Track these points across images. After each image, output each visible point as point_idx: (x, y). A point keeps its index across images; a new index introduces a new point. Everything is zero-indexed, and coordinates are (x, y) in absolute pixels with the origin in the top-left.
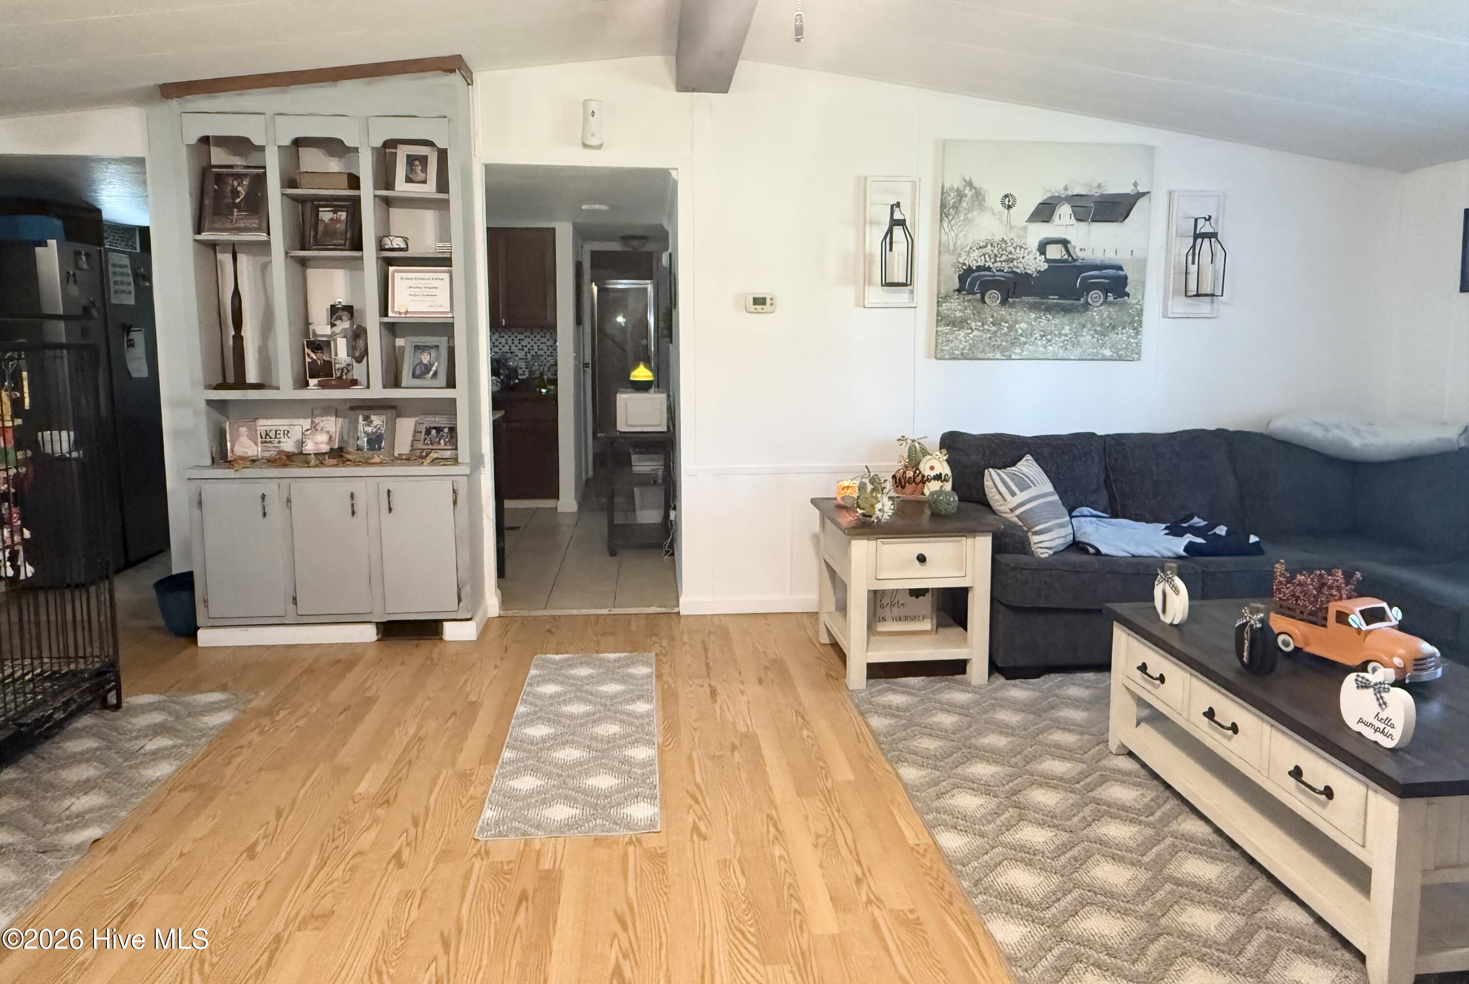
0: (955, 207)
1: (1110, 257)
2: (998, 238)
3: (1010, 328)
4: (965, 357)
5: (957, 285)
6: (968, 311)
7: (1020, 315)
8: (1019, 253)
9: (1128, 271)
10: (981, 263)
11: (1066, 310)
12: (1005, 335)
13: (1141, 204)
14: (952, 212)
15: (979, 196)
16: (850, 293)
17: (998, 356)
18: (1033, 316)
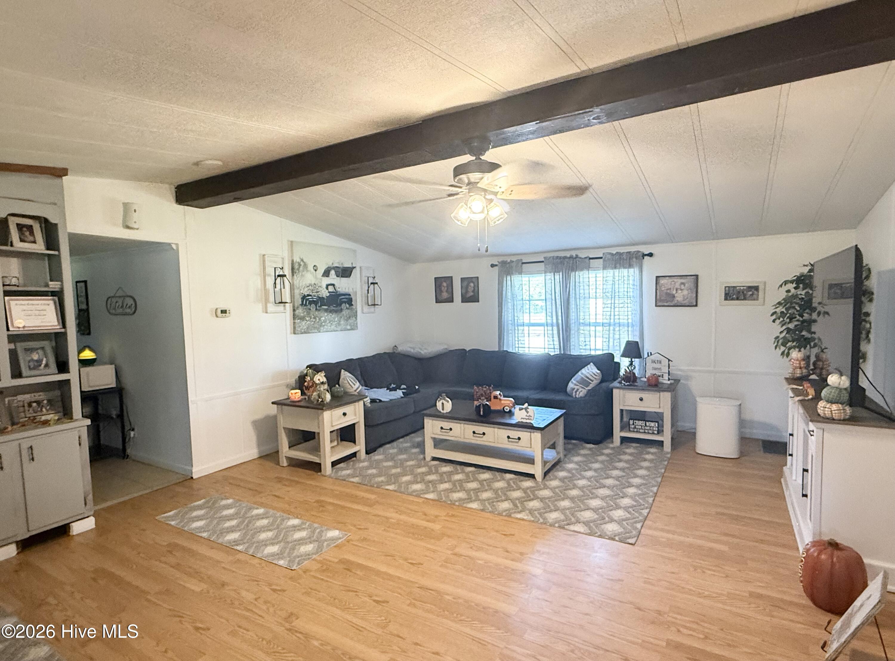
0: (298, 269)
1: (347, 291)
2: (313, 283)
3: (320, 319)
4: (305, 333)
5: (301, 303)
6: (305, 313)
7: (322, 314)
8: (320, 289)
9: (352, 296)
10: (308, 293)
11: (336, 312)
12: (318, 322)
13: (354, 271)
14: (297, 271)
15: (305, 265)
16: (260, 307)
17: (316, 331)
18: (326, 314)
